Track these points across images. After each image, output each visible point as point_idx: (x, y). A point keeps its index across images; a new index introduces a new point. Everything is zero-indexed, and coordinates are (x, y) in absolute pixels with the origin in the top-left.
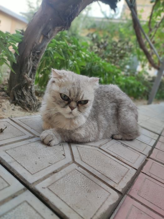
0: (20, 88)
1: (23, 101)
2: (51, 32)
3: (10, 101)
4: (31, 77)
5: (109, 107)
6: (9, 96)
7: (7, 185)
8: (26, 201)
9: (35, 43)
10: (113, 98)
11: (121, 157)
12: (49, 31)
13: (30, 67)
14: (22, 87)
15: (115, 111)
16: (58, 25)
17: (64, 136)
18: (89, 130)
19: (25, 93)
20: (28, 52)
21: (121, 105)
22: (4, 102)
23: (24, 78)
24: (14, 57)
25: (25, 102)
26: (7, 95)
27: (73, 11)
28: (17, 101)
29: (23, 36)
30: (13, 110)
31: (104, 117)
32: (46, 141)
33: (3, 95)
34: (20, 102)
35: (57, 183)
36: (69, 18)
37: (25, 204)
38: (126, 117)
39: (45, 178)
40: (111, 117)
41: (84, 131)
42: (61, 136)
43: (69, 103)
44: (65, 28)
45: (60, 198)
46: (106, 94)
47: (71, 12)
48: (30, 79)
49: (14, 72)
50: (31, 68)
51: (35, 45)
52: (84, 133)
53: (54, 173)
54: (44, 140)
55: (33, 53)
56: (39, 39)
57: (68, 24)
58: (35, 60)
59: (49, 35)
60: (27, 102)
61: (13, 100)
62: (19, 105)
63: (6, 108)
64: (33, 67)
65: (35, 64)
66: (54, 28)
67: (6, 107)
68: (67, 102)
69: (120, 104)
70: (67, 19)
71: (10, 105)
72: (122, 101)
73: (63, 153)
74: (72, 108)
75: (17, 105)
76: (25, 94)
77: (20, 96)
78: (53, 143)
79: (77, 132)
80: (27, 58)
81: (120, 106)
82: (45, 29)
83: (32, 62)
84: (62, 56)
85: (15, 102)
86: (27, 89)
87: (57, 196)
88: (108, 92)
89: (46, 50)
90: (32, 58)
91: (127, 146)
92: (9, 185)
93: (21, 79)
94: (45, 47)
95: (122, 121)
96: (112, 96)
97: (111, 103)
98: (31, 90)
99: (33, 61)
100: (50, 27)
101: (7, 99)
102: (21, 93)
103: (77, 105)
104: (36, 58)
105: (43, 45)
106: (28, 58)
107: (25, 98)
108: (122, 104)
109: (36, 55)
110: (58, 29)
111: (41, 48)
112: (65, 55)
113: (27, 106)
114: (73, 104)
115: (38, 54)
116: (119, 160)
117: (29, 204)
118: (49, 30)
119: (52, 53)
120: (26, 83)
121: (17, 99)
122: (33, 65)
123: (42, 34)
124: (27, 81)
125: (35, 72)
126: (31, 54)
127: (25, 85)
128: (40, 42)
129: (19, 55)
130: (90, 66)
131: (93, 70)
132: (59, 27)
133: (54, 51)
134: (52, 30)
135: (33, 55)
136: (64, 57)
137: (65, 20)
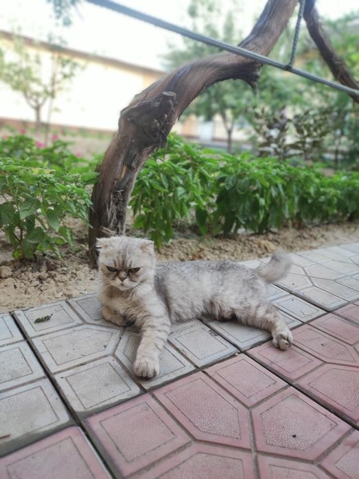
2: (137, 158)
3: (89, 266)
4: (115, 228)
7: (30, 372)
8: (40, 387)
9: (115, 179)
11: (187, 351)
12: (134, 158)
13: (113, 215)
16: (146, 145)
20: (107, 196)
22: (80, 269)
29: (98, 174)
35: (78, 375)
37: (39, 388)
39: (69, 369)
43: (118, 274)
44: (158, 147)
45: (72, 388)
49: (90, 226)
50: (115, 215)
51: (116, 182)
53: (81, 365)
55: (114, 194)
56: (120, 171)
57: (161, 140)
58: (119, 202)
59: (134, 164)
61: (95, 264)
64: (118, 212)
65: (121, 207)
66: (140, 151)
68: (115, 273)
70: (158, 133)
73: (106, 344)
74: (122, 279)
82: (127, 156)
83: (114, 206)
87: (71, 386)
90: (113, 201)
91: (218, 334)
92: (32, 373)
94: (131, 180)
99: (116, 204)
100: (135, 152)
103: (128, 275)
104: (120, 200)
105: (127, 179)
106: (107, 204)
109: (119, 195)
110: (147, 151)
111: (124, 184)
114: (123, 274)
115: (122, 193)
116: (182, 354)
117: (42, 389)
118: (133, 156)
119: (147, 184)
122: (117, 209)
123: (123, 164)
126: (112, 197)
128: (122, 176)
130: (233, 182)
131: (239, 189)
132: (149, 148)
133: (151, 181)
134: (138, 154)
135: (115, 197)
136: (167, 187)
137: (155, 136)
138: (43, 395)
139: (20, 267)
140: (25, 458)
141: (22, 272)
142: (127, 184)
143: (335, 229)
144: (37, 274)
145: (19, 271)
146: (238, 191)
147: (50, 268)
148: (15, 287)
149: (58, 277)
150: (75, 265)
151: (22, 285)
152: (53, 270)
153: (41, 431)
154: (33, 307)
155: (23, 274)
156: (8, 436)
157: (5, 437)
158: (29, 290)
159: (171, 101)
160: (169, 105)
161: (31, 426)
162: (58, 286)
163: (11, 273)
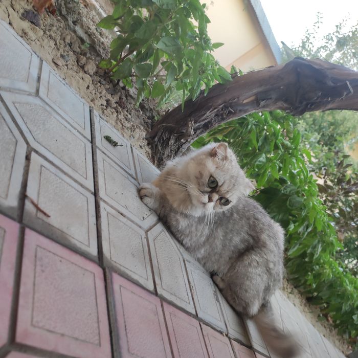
0: (171, 131)
1: (160, 148)
2: (270, 102)
3: (146, 135)
4: (195, 130)
5: (241, 234)
6: (151, 129)
7: (85, 176)
8: (87, 198)
9: (238, 98)
10: (256, 232)
11: (195, 290)
12: (268, 99)
13: (206, 119)
14: (175, 132)
15: (243, 249)
16: (286, 101)
17: (163, 206)
18: (193, 229)
19: (172, 141)
20: (220, 102)
21: (258, 249)
22: (140, 129)
23: (186, 125)
24: (198, 92)
25: (162, 152)
26: (150, 126)
27: (319, 100)
28: (155, 142)
29: (231, 79)
30: (141, 146)
31: (223, 236)
32: (143, 192)
33: (146, 123)
34: (156, 145)
35: (117, 221)
36: (307, 105)
38: (250, 270)
40: (233, 248)
41: (187, 224)
42: (160, 203)
44: (292, 112)
45: (109, 227)
46: (252, 219)
47: (316, 98)
48: (192, 132)
49: (183, 108)
51: (236, 100)
52: (184, 226)
54: (142, 189)
55: (225, 106)
56: (247, 98)
57: (300, 109)
58: (220, 116)
59: (262, 103)
60: (163, 154)
61: (151, 137)
62: (152, 149)
63: (136, 138)
64: (210, 122)
65: (215, 120)
66: (277, 100)
67: (137, 136)
69: (258, 247)
70: (305, 103)
71: (143, 139)
72: (265, 247)
73: (145, 217)
75: (150, 146)
76: (170, 143)
77: (163, 140)
78: (147, 200)
79: (179, 217)
80: (211, 107)
81: (255, 249)
82: (265, 92)
83: (213, 115)
84: (258, 141)
85: (151, 141)
86: (178, 139)
88: (257, 219)
89: (244, 116)
90: (218, 111)
92: (86, 179)
93: (182, 123)
94: (245, 111)
95: (240, 268)
96: (258, 229)
97: (248, 233)
98: (182, 146)
99: (217, 115)
100: (274, 96)
101: (146, 130)
102: (167, 138)
104: (222, 115)
105: (246, 108)
106: (213, 107)
107: (165, 147)
108: (261, 250)
109: (226, 111)
110: (281, 105)
111: (239, 108)
112: (263, 144)
113: (159, 158)
115: (230, 112)
116: (191, 289)
117: (87, 202)
118: (269, 97)
119: (249, 127)
120: (183, 132)
121: (156, 139)
122: (212, 119)
123: (256, 94)
124: (187, 131)
125: (206, 130)
126: (221, 106)
127: (180, 134)
128: (244, 102)
129: (205, 95)
130: (290, 192)
131: (290, 201)
132: (285, 105)
133: (254, 127)
134: (273, 100)
135: (222, 110)
136: (259, 145)
137: (301, 103)
138: (86, 208)
139: (100, 76)
140: (54, 254)
141: (100, 82)
142: (240, 111)
143: (297, 296)
144: (109, 97)
145: (99, 79)
146: (288, 202)
147: (120, 103)
148: (88, 87)
149: (121, 117)
150: (138, 121)
151: (94, 92)
152: (121, 107)
153: (74, 241)
154: (107, 122)
155: (99, 84)
156: (48, 216)
157: (45, 214)
158: (96, 102)
159: (345, 93)
160: (341, 95)
161: (68, 228)
162: (117, 123)
163: (92, 73)
